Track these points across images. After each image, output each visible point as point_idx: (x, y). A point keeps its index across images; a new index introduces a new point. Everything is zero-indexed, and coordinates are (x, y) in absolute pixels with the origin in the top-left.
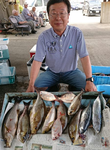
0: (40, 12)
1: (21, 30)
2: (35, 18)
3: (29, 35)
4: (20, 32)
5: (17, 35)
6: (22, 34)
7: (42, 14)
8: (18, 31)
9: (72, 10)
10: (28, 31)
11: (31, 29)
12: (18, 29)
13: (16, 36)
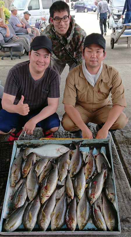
0: (36, 20)
1: (10, 50)
2: (29, 30)
3: (22, 57)
4: (8, 53)
5: (4, 58)
6: (11, 56)
7: (39, 22)
8: (4, 52)
9: (87, 12)
10: (20, 51)
11: (24, 48)
12: (5, 49)
13: (2, 59)
